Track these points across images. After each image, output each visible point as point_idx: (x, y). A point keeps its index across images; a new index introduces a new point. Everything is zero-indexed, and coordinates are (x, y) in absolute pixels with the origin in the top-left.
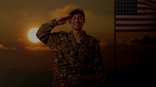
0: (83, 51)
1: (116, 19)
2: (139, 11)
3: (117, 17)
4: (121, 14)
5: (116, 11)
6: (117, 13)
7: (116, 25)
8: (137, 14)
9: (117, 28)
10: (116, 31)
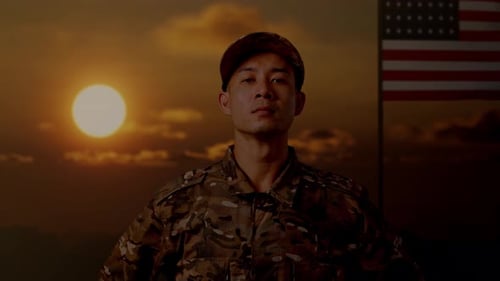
0: (296, 258)
1: (384, 55)
2: (464, 26)
3: (389, 45)
4: (404, 36)
5: (383, 24)
6: (388, 31)
7: (385, 75)
8: (460, 36)
9: (389, 86)
10: (384, 96)
